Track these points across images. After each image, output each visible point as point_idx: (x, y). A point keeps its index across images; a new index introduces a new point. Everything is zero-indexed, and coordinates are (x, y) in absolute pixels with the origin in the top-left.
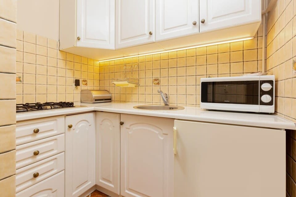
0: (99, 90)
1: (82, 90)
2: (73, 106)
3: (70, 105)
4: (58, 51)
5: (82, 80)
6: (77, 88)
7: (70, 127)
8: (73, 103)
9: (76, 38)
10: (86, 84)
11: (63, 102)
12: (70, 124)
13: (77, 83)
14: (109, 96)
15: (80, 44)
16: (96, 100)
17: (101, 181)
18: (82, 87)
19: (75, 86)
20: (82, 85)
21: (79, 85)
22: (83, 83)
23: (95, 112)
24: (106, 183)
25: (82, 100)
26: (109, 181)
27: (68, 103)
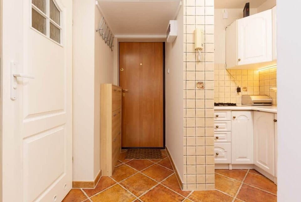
0: (259, 95)
1: (243, 95)
2: (236, 106)
3: (234, 105)
4: (225, 70)
5: (243, 87)
6: (239, 94)
7: (234, 117)
8: (236, 104)
9: (237, 60)
10: (246, 90)
11: (229, 103)
12: (234, 116)
13: (239, 90)
14: (269, 100)
15: (240, 63)
16: (254, 103)
17: (258, 162)
18: (243, 92)
19: (237, 93)
20: (243, 91)
21: (240, 92)
22: (244, 89)
23: (252, 111)
24: (263, 165)
25: (243, 103)
26: (265, 164)
27: (233, 103)
